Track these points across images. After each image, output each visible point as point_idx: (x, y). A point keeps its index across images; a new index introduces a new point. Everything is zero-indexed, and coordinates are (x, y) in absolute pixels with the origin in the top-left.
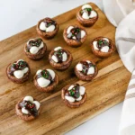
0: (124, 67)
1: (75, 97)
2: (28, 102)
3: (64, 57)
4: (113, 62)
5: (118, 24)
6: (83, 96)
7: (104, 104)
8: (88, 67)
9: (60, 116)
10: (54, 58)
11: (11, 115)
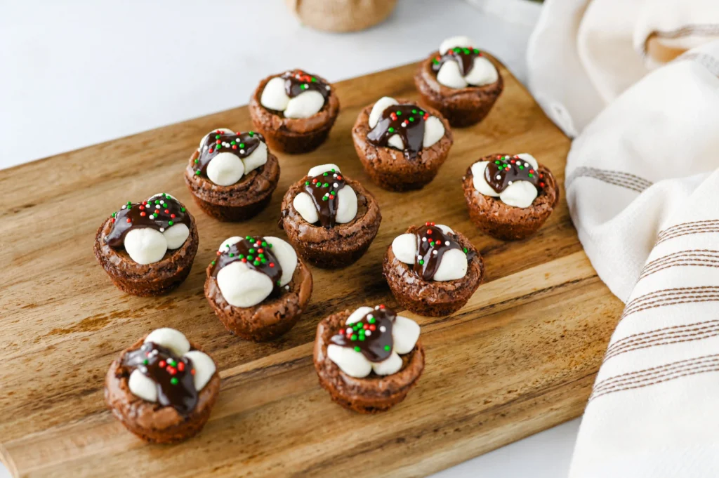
0: (595, 280)
1: (373, 357)
2: (163, 351)
3: (347, 204)
4: (551, 256)
5: (580, 129)
6: (408, 358)
7: (499, 413)
8: (441, 247)
9: (299, 437)
10: (304, 206)
11: (88, 413)
